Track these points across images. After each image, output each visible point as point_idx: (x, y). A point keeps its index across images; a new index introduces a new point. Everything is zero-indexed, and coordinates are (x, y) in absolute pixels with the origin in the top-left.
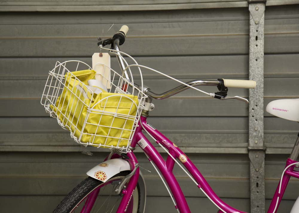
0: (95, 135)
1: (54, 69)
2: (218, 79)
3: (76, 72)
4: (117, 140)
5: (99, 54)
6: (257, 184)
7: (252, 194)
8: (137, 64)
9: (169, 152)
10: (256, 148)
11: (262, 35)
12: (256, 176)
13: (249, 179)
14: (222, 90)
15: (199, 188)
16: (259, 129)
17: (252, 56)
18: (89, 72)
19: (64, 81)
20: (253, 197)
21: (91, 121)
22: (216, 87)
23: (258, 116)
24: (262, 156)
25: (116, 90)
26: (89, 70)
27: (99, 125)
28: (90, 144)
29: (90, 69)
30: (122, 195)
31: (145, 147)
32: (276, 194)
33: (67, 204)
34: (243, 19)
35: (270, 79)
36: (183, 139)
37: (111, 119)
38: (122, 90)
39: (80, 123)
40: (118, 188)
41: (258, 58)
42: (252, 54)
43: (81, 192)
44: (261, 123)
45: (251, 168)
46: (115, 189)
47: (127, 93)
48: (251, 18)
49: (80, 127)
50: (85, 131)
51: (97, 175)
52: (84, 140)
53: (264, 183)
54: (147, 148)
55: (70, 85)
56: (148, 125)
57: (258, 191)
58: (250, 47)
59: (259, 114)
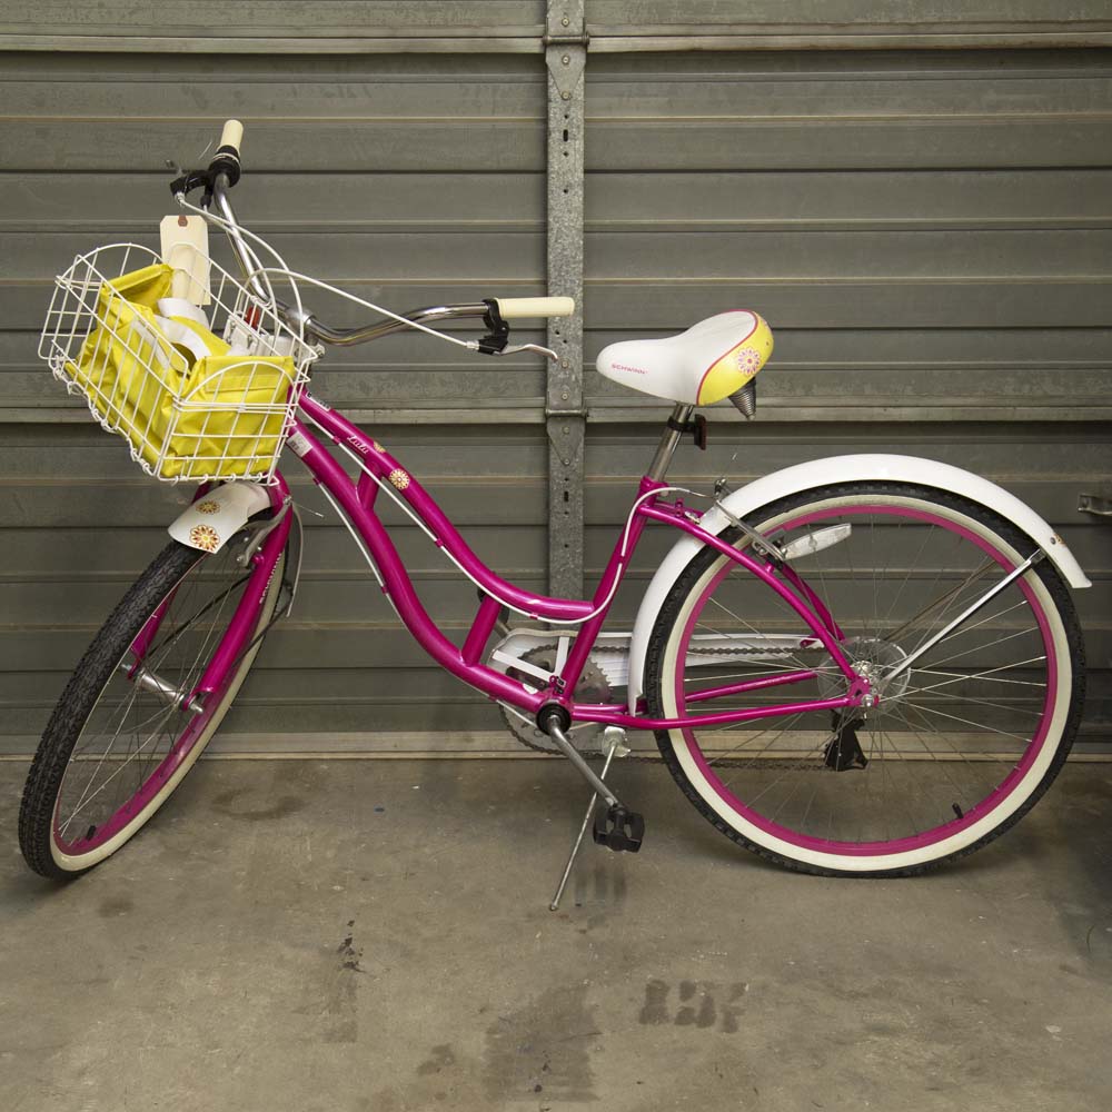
0: (194, 458)
1: (72, 268)
2: (484, 301)
3: (122, 278)
4: (246, 461)
5: (177, 217)
6: (566, 493)
7: (553, 519)
8: (286, 270)
9: (365, 465)
10: (564, 412)
11: (578, 127)
12: (564, 477)
13: (547, 480)
14: (497, 332)
15: (439, 546)
16: (572, 364)
17: (555, 183)
18: (155, 271)
19: (91, 298)
20: (555, 523)
21: (184, 428)
22: (482, 320)
23: (570, 332)
24: (578, 430)
25: (229, 321)
26: (155, 266)
27: (202, 435)
28: (183, 478)
29: (159, 262)
30: (253, 566)
31: (305, 452)
32: (616, 558)
33: (131, 613)
34: (530, 79)
35: (597, 234)
36: (385, 387)
37: (232, 419)
38: (245, 323)
39: (154, 429)
40: (244, 553)
41: (570, 185)
42: (554, 176)
43: (161, 582)
44: (578, 348)
45: (552, 456)
46: (237, 556)
47: (261, 333)
48: (550, 84)
49: (158, 440)
50: (171, 450)
51: (197, 536)
52: (168, 473)
53: (581, 492)
54: (310, 454)
55: (112, 313)
56: (311, 398)
57: (568, 510)
58: (550, 157)
59: (573, 326)
